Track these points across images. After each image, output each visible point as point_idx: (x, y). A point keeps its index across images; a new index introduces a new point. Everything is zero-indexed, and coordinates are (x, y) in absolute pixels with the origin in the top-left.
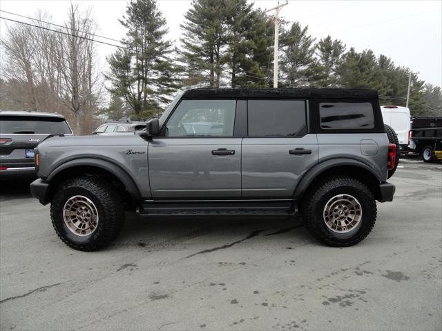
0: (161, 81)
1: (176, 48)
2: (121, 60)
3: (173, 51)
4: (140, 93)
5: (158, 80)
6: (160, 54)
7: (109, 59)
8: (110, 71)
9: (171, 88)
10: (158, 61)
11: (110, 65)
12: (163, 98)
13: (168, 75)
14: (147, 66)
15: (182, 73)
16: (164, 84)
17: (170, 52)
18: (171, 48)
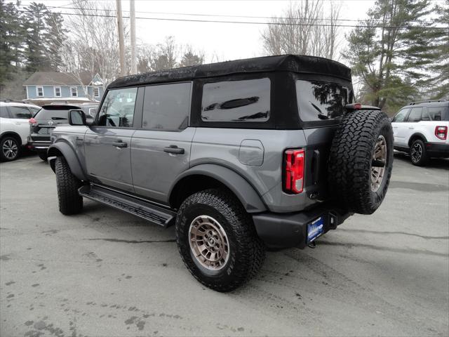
0: (411, 52)
1: (437, 6)
2: (361, 34)
3: (433, 10)
4: (382, 69)
5: (407, 51)
6: (413, 18)
7: (348, 35)
8: (349, 48)
9: (424, 60)
10: (410, 28)
11: (349, 43)
12: (411, 73)
13: (422, 43)
14: (394, 36)
15: (440, 38)
16: (415, 56)
17: (427, 13)
18: (428, 8)
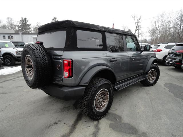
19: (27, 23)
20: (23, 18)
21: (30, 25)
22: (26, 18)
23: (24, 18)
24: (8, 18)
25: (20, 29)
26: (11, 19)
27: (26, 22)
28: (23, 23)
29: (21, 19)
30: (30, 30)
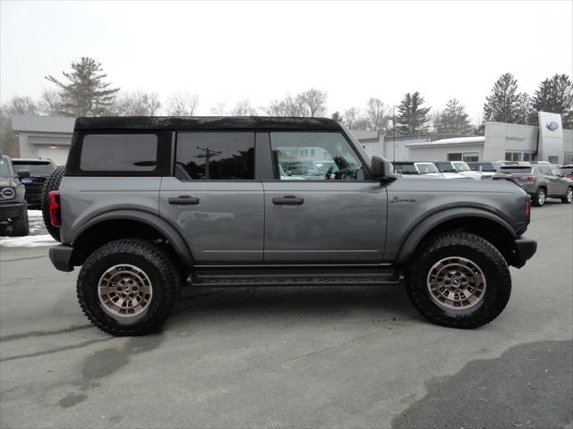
19: (419, 107)
20: (408, 96)
21: (427, 110)
22: (417, 94)
23: (411, 95)
24: (372, 101)
25: (398, 125)
26: (378, 102)
27: (415, 105)
28: (409, 109)
29: (404, 98)
30: (425, 124)
